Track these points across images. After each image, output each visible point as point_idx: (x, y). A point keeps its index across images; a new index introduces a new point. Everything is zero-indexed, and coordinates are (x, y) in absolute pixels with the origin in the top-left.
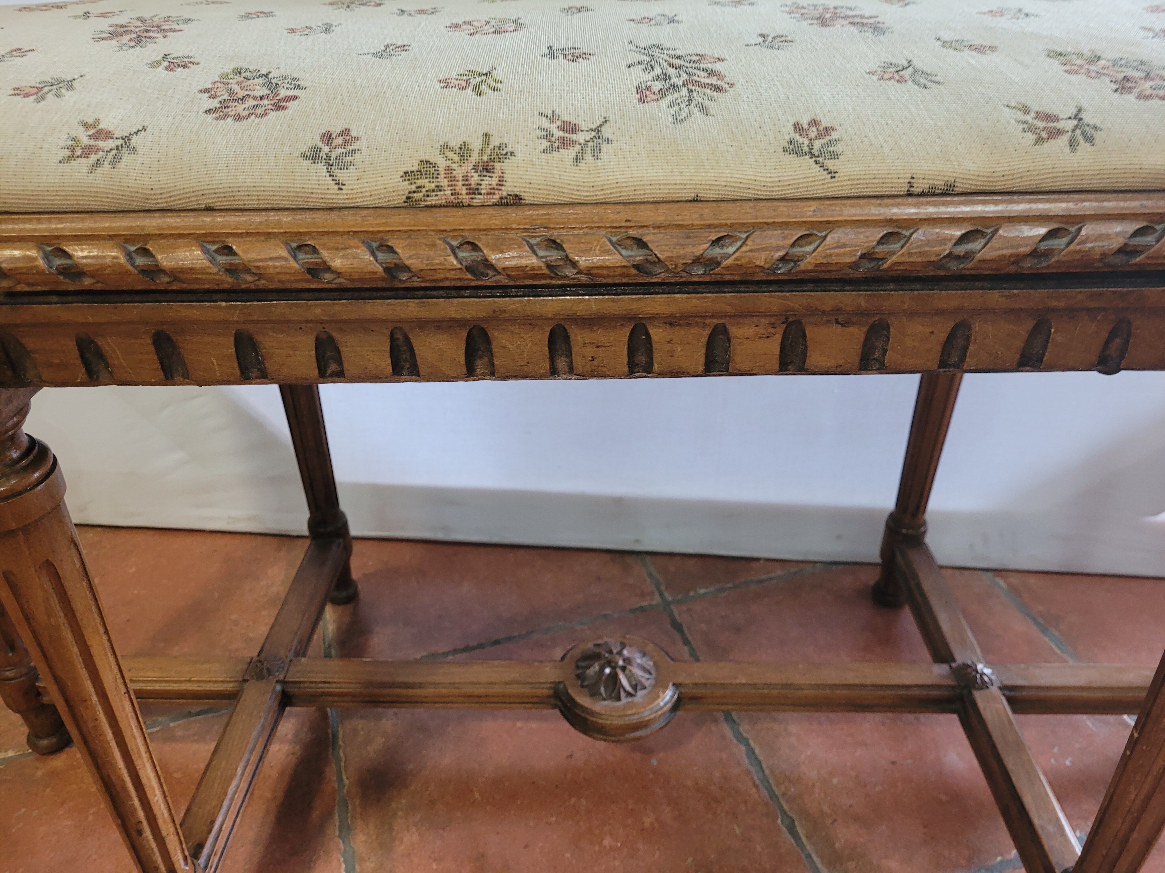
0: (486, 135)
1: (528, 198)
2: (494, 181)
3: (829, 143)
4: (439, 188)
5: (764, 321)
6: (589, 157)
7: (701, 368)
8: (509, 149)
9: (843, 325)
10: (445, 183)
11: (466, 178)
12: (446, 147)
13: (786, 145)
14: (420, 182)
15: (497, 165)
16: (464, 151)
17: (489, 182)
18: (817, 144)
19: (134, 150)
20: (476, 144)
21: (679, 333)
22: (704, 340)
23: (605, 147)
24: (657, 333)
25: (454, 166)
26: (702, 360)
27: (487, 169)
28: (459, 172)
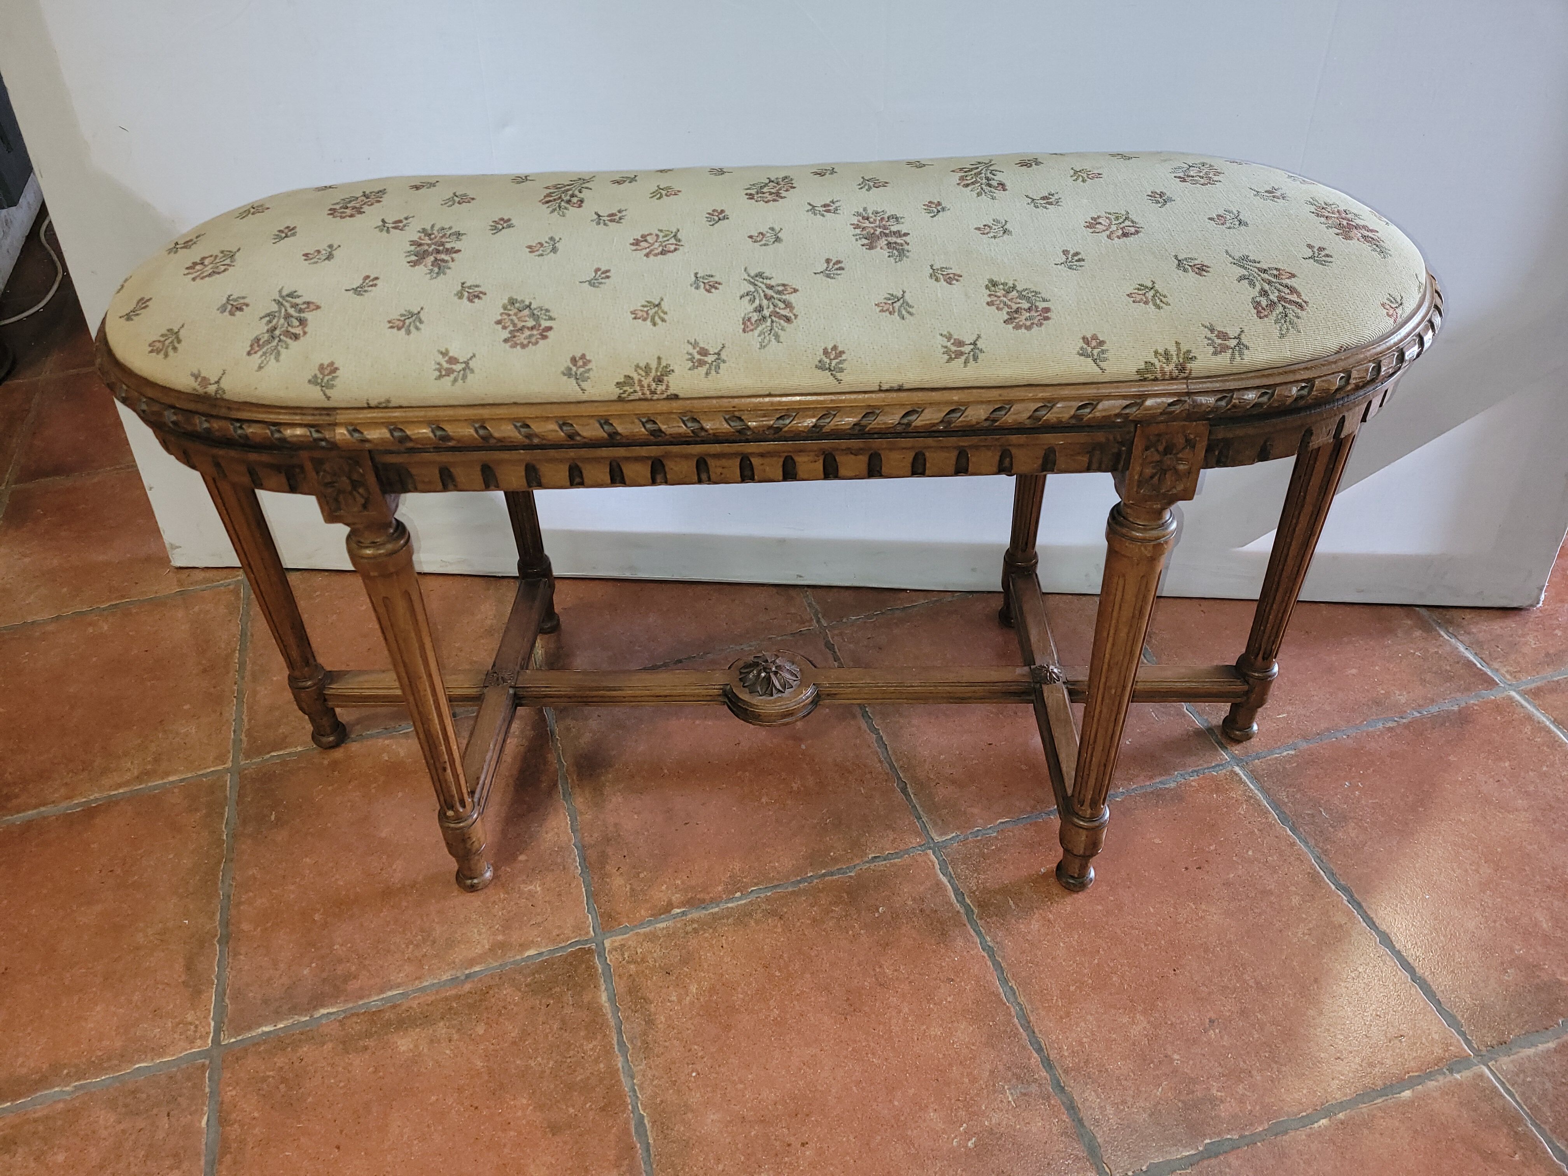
0: (659, 358)
1: (681, 395)
2: (664, 387)
3: (840, 362)
4: (635, 392)
5: (813, 454)
6: (713, 372)
7: (781, 478)
8: (671, 368)
9: (856, 455)
10: (638, 388)
11: (649, 386)
12: (637, 366)
13: (818, 363)
14: (625, 388)
15: (665, 378)
16: (647, 369)
17: (660, 388)
18: (834, 362)
19: (472, 371)
20: (654, 365)
21: (767, 461)
22: (781, 463)
23: (722, 365)
24: (755, 461)
25: (643, 379)
26: (781, 473)
27: (659, 380)
28: (645, 383)
